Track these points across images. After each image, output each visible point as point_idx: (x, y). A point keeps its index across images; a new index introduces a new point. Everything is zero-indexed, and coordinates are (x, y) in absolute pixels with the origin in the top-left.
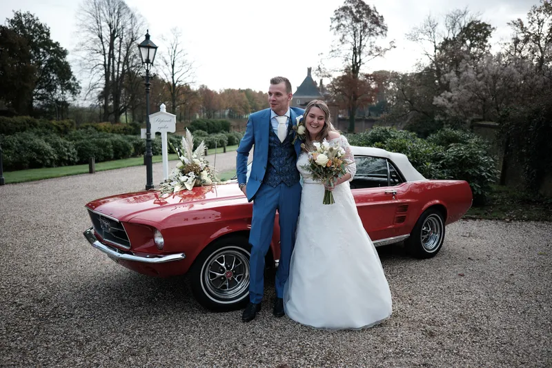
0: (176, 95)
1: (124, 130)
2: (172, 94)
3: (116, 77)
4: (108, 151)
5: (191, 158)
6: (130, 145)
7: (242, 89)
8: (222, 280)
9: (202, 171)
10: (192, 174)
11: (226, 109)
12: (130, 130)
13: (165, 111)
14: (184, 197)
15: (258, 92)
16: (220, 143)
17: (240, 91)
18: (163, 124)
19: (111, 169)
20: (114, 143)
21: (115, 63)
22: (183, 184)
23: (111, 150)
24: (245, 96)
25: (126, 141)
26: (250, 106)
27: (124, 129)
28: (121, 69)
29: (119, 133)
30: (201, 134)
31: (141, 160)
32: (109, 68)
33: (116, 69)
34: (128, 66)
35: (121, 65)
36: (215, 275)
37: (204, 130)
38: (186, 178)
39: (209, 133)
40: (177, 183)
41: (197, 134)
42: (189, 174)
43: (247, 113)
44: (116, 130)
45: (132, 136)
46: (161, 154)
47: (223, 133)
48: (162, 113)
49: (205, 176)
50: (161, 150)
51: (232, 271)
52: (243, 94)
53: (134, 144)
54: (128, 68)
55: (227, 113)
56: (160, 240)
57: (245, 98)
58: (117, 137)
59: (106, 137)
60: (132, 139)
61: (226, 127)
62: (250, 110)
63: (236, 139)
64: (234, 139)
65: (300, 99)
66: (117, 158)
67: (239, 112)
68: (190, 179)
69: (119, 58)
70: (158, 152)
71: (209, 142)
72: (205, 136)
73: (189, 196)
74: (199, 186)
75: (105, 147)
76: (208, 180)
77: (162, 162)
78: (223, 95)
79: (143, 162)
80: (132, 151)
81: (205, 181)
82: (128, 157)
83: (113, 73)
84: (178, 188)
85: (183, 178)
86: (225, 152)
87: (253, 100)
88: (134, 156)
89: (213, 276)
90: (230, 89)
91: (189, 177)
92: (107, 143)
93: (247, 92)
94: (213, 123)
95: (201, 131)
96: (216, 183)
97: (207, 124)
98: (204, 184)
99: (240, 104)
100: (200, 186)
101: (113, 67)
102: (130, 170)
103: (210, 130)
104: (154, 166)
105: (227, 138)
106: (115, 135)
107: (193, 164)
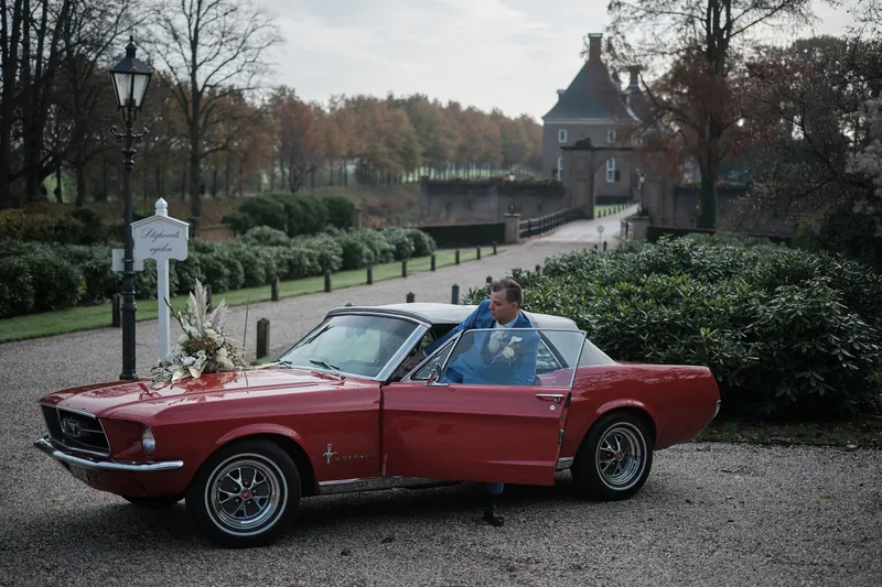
0: (201, 122)
1: (56, 229)
2: (192, 123)
3: (33, 72)
4: (21, 290)
5: (203, 328)
6: (77, 272)
7: (397, 96)
8: (236, 503)
9: (219, 349)
10: (202, 354)
11: (350, 156)
12: (75, 229)
13: (165, 214)
14: (190, 388)
15: (445, 105)
16: (321, 263)
17: (392, 103)
18: (160, 242)
19: (32, 338)
20: (38, 269)
21: (33, 33)
22: (186, 369)
23: (30, 287)
24: (406, 119)
25: (66, 263)
26: (420, 149)
27: (60, 227)
28: (47, 53)
29: (44, 238)
30: (268, 237)
31: (103, 312)
32: (14, 46)
33: (34, 48)
34: (67, 41)
35: (47, 40)
36: (227, 496)
37: (276, 224)
38: (192, 359)
39: (291, 235)
40: (178, 367)
41: (258, 237)
42: (198, 354)
43: (410, 168)
44: (37, 228)
45: (82, 248)
46: (156, 296)
47: (330, 233)
48: (160, 219)
49: (223, 356)
50: (154, 286)
51: (252, 489)
52: (401, 112)
53: (87, 271)
54: (69, 47)
55: (351, 168)
56: (150, 442)
57: (407, 127)
58: (44, 253)
59: (17, 254)
60: (79, 258)
61: (341, 216)
62: (420, 160)
63: (366, 250)
64: (359, 251)
65: (568, 127)
66: (42, 307)
67: (387, 166)
68: (199, 362)
69: (44, 19)
70: (148, 292)
71: (290, 262)
72: (278, 243)
73: (197, 386)
74: (212, 373)
75: (14, 279)
76: (228, 363)
77: (156, 318)
78: (339, 117)
79: (109, 319)
80: (81, 290)
81: (222, 365)
82: (71, 306)
83: (25, 62)
84: (178, 376)
85: (187, 360)
86: (327, 289)
87: (429, 130)
88: (87, 301)
89: (223, 496)
90: (360, 99)
91: (197, 358)
92: (19, 271)
93: (415, 105)
94: (304, 204)
95: (267, 229)
96: (241, 368)
97: (288, 208)
98: (222, 368)
99: (391, 145)
100: (214, 372)
101: (26, 44)
102: (78, 338)
103: (296, 225)
104: (139, 329)
105: (341, 251)
106: (38, 247)
107: (205, 336)
